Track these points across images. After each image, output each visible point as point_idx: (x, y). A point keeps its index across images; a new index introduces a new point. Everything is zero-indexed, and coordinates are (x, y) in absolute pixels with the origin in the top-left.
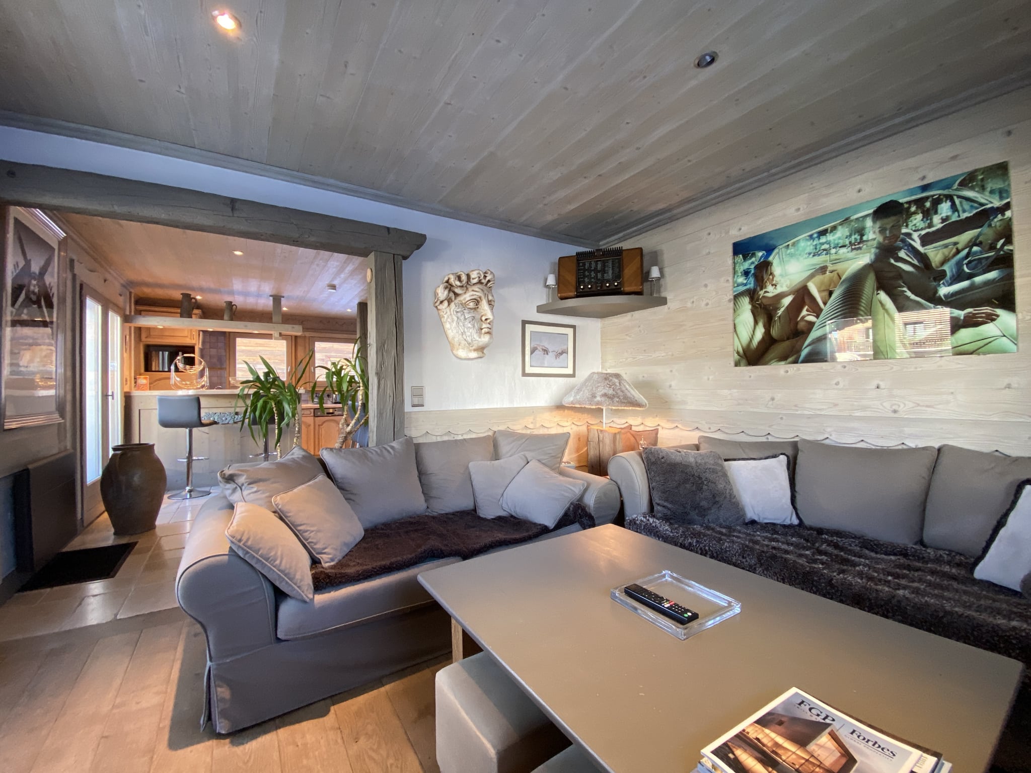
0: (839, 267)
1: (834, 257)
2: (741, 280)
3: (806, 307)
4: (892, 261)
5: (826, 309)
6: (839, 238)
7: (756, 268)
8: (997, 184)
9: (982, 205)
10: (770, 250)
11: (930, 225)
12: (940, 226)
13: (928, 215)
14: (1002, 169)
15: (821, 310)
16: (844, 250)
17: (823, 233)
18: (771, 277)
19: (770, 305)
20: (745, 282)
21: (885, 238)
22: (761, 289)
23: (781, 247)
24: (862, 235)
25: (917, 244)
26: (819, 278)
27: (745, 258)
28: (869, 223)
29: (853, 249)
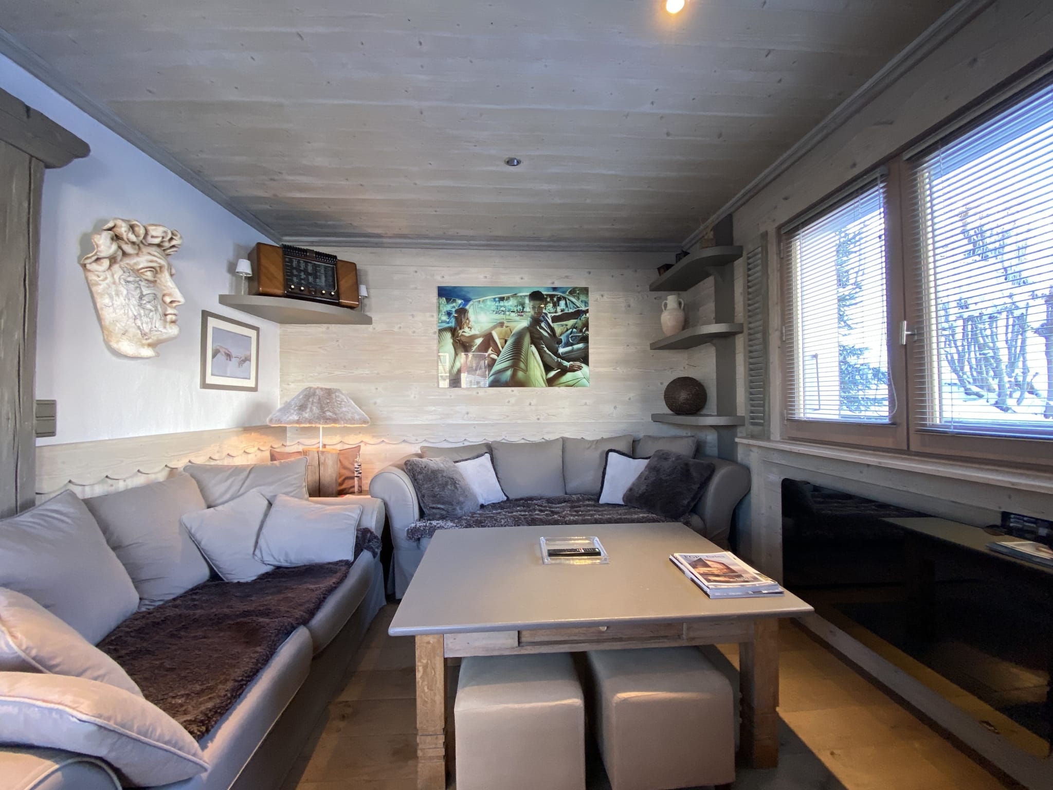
0: (511, 325)
1: (508, 317)
2: (445, 318)
3: (491, 348)
4: (538, 328)
5: (503, 351)
6: (511, 306)
7: (456, 311)
8: (582, 298)
9: (578, 307)
10: (467, 300)
11: (556, 312)
12: (560, 313)
13: (555, 305)
14: (585, 291)
15: (500, 352)
16: (513, 314)
17: (502, 299)
18: (467, 321)
19: (467, 343)
20: (448, 320)
21: (535, 313)
22: (460, 329)
23: (474, 300)
24: (523, 308)
25: (550, 321)
26: (499, 329)
27: (448, 301)
28: (527, 301)
29: (518, 315)
